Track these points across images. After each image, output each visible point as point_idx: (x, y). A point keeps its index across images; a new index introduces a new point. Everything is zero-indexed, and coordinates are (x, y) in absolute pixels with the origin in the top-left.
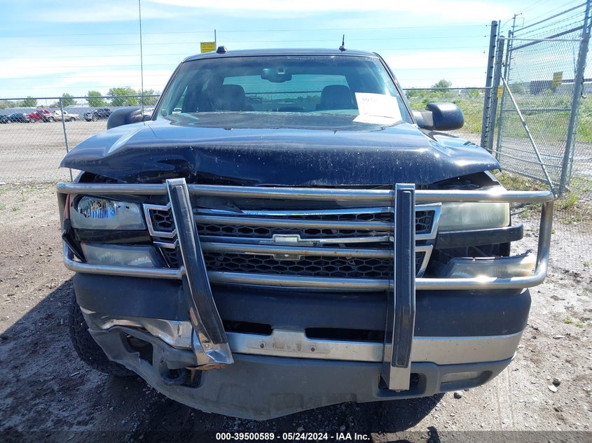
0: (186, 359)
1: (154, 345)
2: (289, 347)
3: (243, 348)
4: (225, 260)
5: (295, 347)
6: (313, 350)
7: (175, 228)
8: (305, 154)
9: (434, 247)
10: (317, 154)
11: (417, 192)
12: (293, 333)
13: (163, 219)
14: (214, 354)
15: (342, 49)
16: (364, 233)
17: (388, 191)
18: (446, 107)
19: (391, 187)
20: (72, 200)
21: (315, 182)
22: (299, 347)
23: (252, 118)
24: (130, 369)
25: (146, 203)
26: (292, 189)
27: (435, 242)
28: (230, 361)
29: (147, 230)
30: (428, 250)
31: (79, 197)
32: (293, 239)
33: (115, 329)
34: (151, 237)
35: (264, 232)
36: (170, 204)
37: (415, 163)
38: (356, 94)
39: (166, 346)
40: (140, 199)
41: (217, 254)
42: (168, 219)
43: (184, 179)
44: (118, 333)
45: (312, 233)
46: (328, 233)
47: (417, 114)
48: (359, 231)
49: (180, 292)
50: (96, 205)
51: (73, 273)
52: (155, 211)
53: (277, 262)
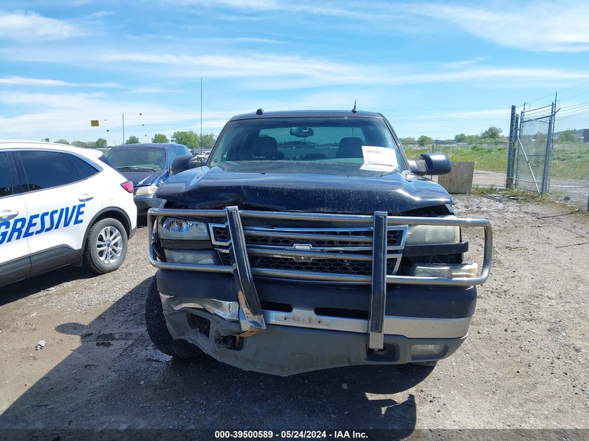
0: (234, 328)
1: (211, 320)
2: (303, 320)
3: (273, 321)
4: (262, 261)
5: (307, 320)
6: (319, 322)
7: (230, 239)
8: (316, 191)
9: (403, 254)
10: (324, 192)
11: (388, 217)
12: (306, 311)
13: (221, 233)
14: (254, 322)
15: (354, 111)
16: (355, 244)
17: (370, 216)
18: (437, 157)
19: (372, 214)
20: (160, 220)
21: (322, 210)
22: (310, 320)
23: (282, 166)
24: (191, 342)
25: (210, 222)
26: (306, 214)
27: (403, 252)
28: (264, 327)
29: (211, 240)
30: (399, 257)
31: (165, 218)
32: (307, 247)
33: (184, 310)
34: (213, 245)
35: (288, 242)
36: (228, 223)
37: (390, 198)
38: (363, 147)
39: (221, 319)
40: (207, 220)
41: (257, 257)
42: (225, 233)
43: (237, 207)
44: (185, 314)
45: (320, 243)
46: (331, 243)
47: (412, 163)
48: (351, 243)
49: (231, 281)
50: (175, 224)
51: (157, 269)
52: (216, 228)
53: (296, 263)
